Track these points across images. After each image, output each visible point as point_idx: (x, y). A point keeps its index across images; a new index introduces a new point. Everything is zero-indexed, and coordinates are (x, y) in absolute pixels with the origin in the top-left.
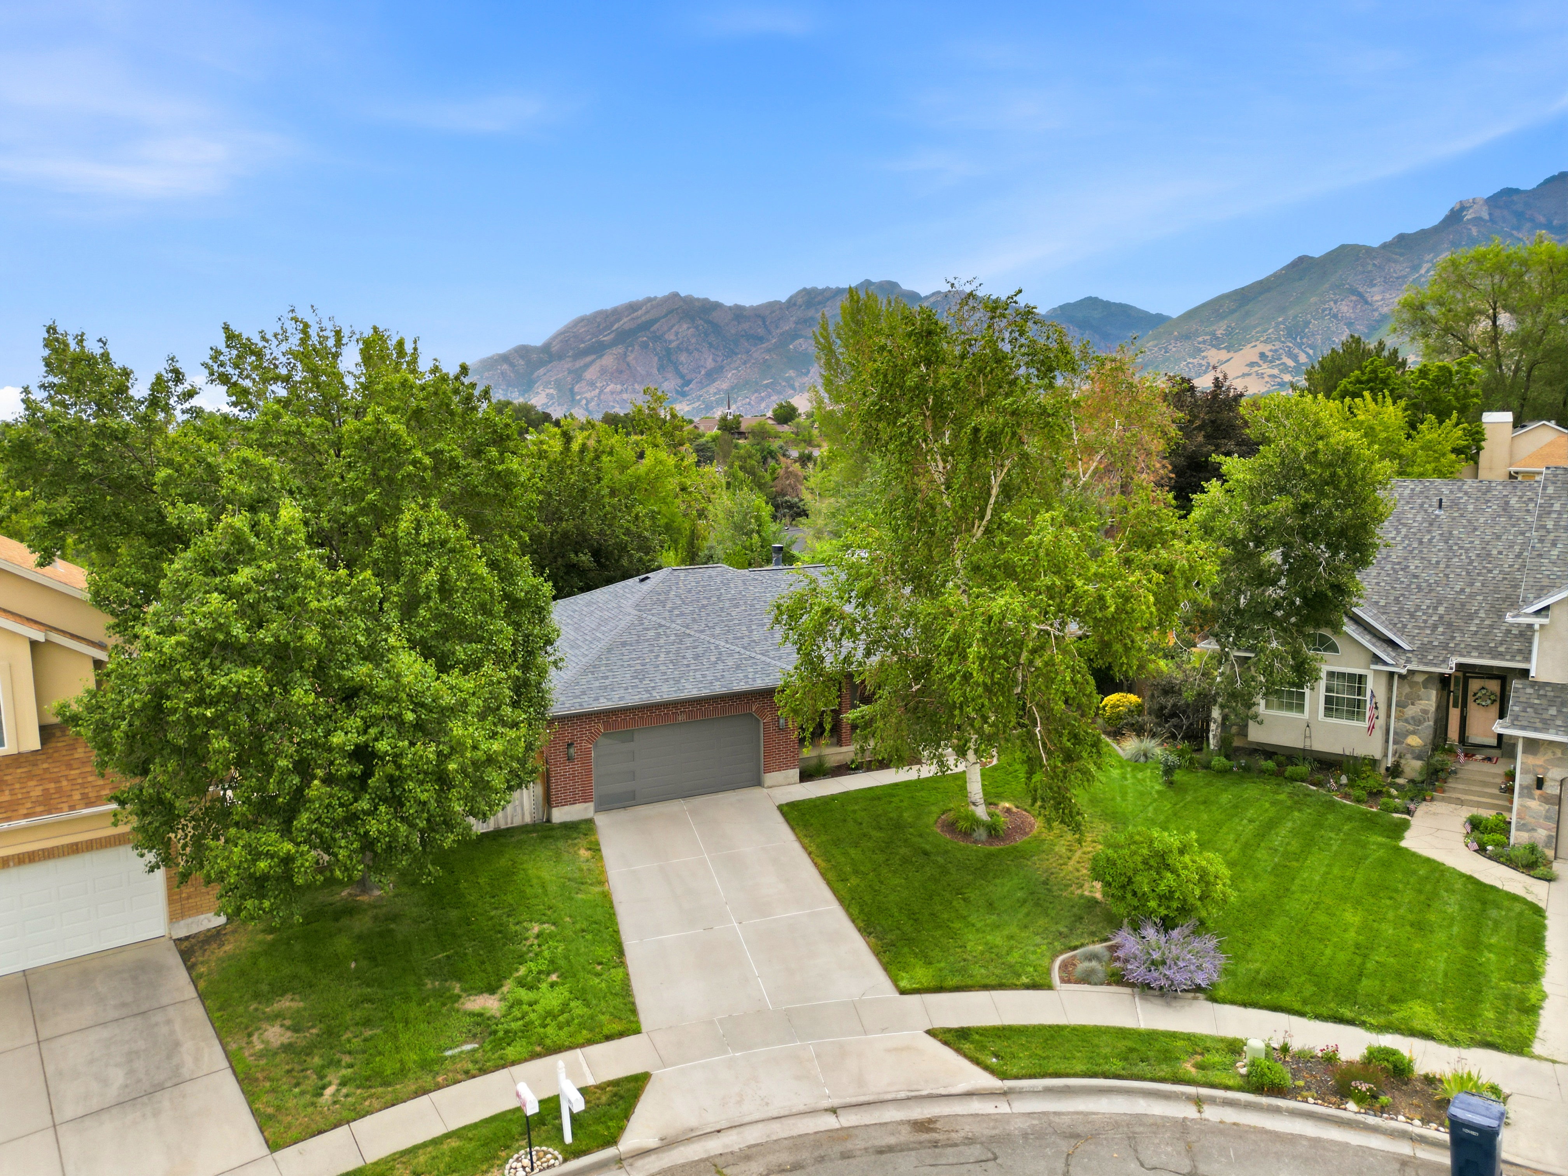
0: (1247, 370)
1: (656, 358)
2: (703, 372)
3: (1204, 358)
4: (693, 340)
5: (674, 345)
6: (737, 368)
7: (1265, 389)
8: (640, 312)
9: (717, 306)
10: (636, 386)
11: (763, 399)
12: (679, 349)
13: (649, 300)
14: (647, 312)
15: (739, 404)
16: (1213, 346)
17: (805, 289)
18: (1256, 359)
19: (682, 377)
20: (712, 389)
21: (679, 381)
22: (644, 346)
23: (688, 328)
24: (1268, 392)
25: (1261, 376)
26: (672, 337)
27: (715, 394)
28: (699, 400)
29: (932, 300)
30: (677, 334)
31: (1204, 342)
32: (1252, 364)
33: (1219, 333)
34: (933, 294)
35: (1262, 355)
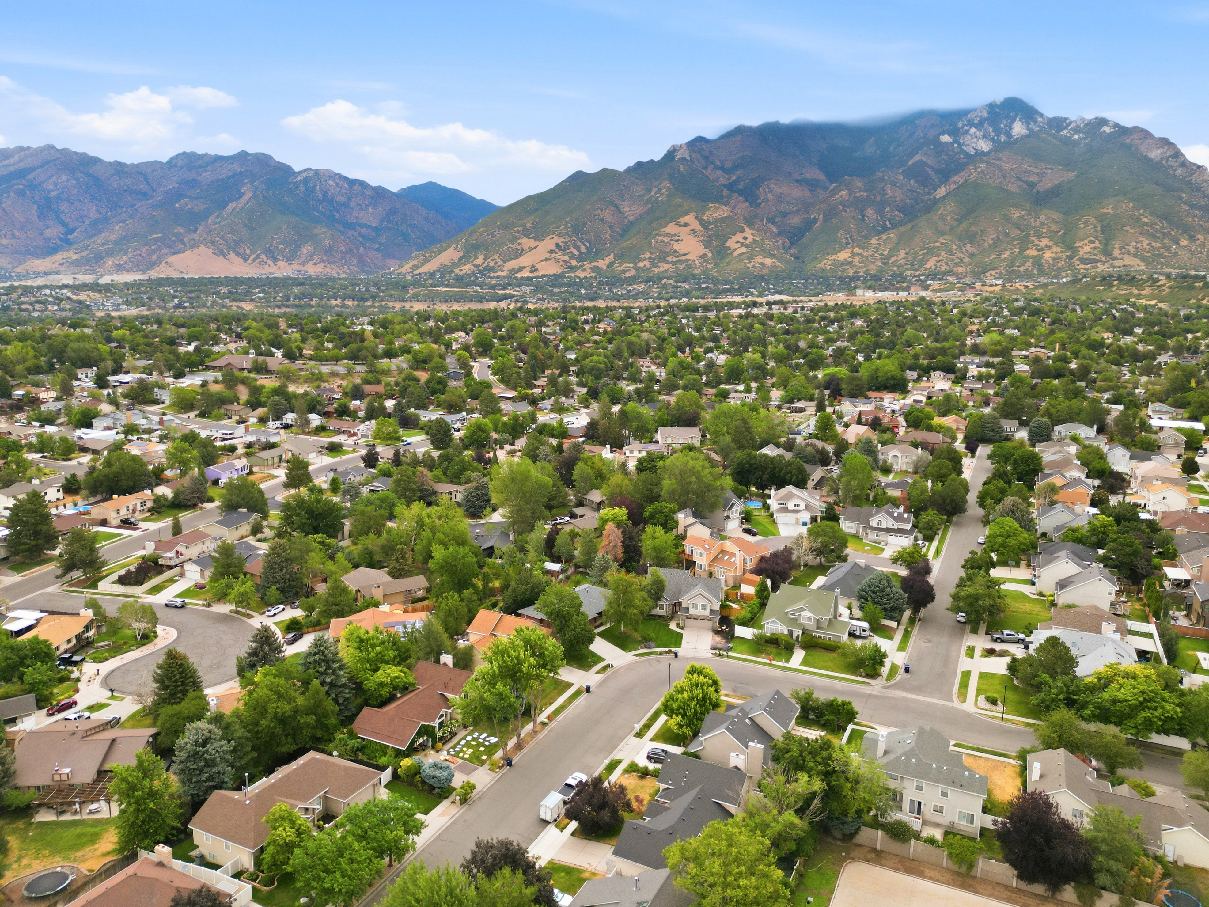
0: (548, 255)
1: (35, 207)
2: (87, 222)
3: (520, 244)
4: (75, 191)
5: (53, 194)
6: (123, 221)
7: (560, 271)
8: (12, 161)
9: (95, 161)
10: (17, 233)
11: (154, 251)
12: (58, 198)
13: (21, 149)
14: (21, 161)
15: (130, 255)
16: (525, 236)
17: (184, 153)
18: (553, 247)
19: (64, 224)
20: (100, 239)
21: (62, 229)
22: (21, 193)
23: (68, 180)
24: (563, 273)
25: (557, 261)
26: (51, 187)
27: (103, 244)
28: (86, 249)
29: (305, 175)
30: (56, 184)
31: (518, 232)
32: (551, 252)
33: (528, 225)
34: (305, 170)
35: (558, 245)
